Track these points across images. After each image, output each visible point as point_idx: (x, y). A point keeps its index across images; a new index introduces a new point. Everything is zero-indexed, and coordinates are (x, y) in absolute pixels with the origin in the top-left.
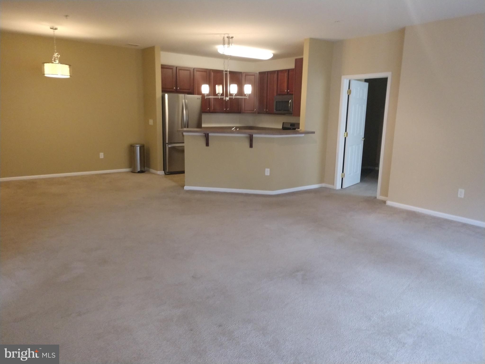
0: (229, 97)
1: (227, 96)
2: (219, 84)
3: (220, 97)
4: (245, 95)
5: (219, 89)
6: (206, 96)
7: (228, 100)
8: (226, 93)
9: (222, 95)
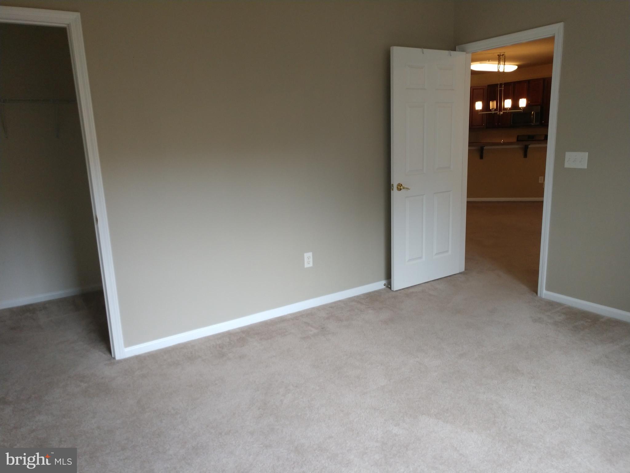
0: (503, 111)
1: (500, 110)
2: (493, 100)
3: (493, 112)
4: (520, 108)
5: (493, 105)
6: (480, 112)
7: (502, 114)
8: (500, 107)
9: (496, 110)
